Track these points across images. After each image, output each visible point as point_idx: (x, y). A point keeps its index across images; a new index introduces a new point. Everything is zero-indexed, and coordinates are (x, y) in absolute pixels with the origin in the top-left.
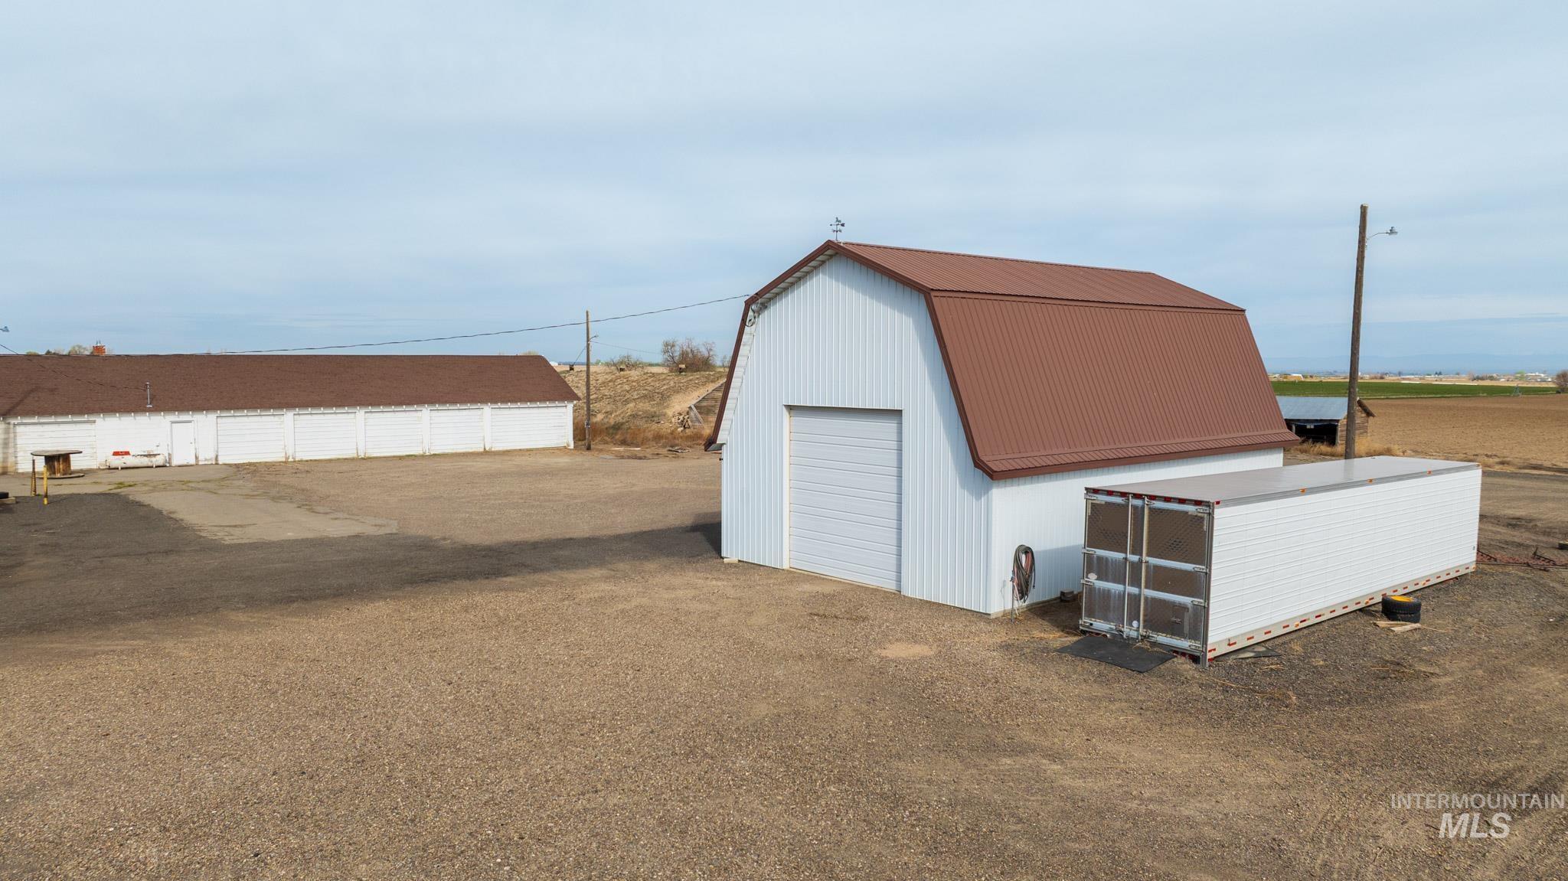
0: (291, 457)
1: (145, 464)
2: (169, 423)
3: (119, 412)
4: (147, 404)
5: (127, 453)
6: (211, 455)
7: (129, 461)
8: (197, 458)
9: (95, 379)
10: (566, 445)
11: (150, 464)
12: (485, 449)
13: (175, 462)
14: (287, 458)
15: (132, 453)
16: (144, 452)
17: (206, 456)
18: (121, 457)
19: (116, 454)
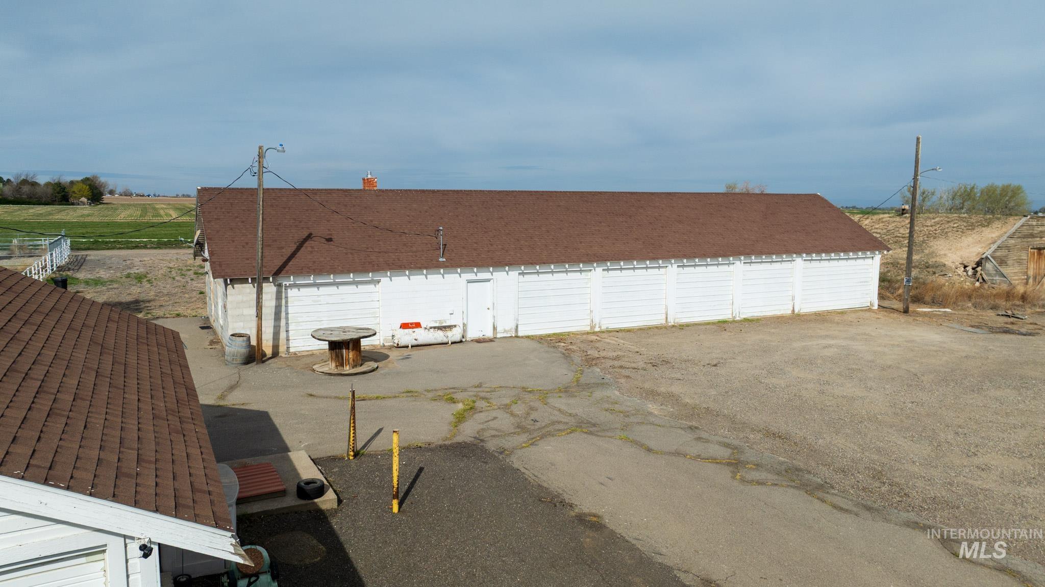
0: (597, 326)
1: (439, 341)
2: (466, 282)
3: (410, 268)
4: (438, 256)
5: (418, 325)
6: (510, 325)
7: (422, 336)
8: (495, 328)
9: (371, 221)
10: (869, 304)
11: (445, 340)
12: (793, 310)
13: (472, 334)
14: (592, 327)
15: (423, 325)
16: (436, 322)
17: (505, 327)
18: (411, 330)
19: (405, 326)
